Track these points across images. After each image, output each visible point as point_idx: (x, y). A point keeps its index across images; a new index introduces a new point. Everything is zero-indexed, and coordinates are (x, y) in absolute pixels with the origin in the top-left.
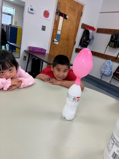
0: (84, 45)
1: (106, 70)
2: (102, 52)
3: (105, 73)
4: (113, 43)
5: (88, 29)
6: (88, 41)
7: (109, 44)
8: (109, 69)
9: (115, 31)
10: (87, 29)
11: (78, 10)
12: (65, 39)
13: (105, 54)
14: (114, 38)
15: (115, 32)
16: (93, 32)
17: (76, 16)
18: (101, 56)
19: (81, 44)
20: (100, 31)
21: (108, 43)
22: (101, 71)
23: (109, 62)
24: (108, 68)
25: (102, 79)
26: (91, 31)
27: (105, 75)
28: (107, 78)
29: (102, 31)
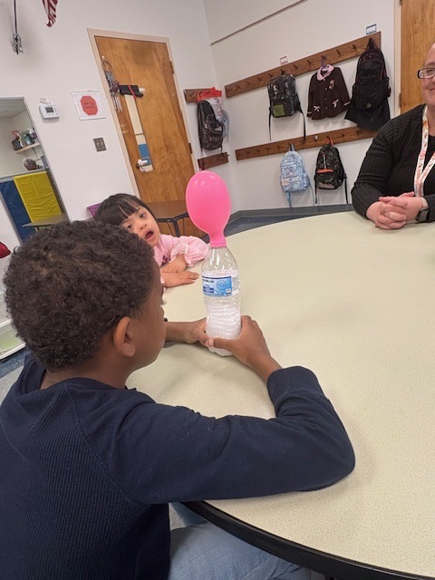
0: (213, 142)
1: (293, 180)
2: (265, 141)
3: (296, 187)
4: (281, 107)
5: (203, 99)
6: (219, 129)
7: (271, 113)
8: (299, 172)
9: (270, 74)
10: (201, 100)
11: (159, 60)
12: (161, 149)
13: (273, 141)
14: (276, 93)
15: (272, 76)
16: (218, 101)
17: (162, 78)
18: (266, 151)
19: (206, 144)
20: (234, 90)
21: (269, 112)
22: (282, 187)
23: (293, 156)
24: (296, 173)
25: (293, 206)
26: (212, 101)
27: (297, 192)
28: (303, 197)
29: (238, 87)
